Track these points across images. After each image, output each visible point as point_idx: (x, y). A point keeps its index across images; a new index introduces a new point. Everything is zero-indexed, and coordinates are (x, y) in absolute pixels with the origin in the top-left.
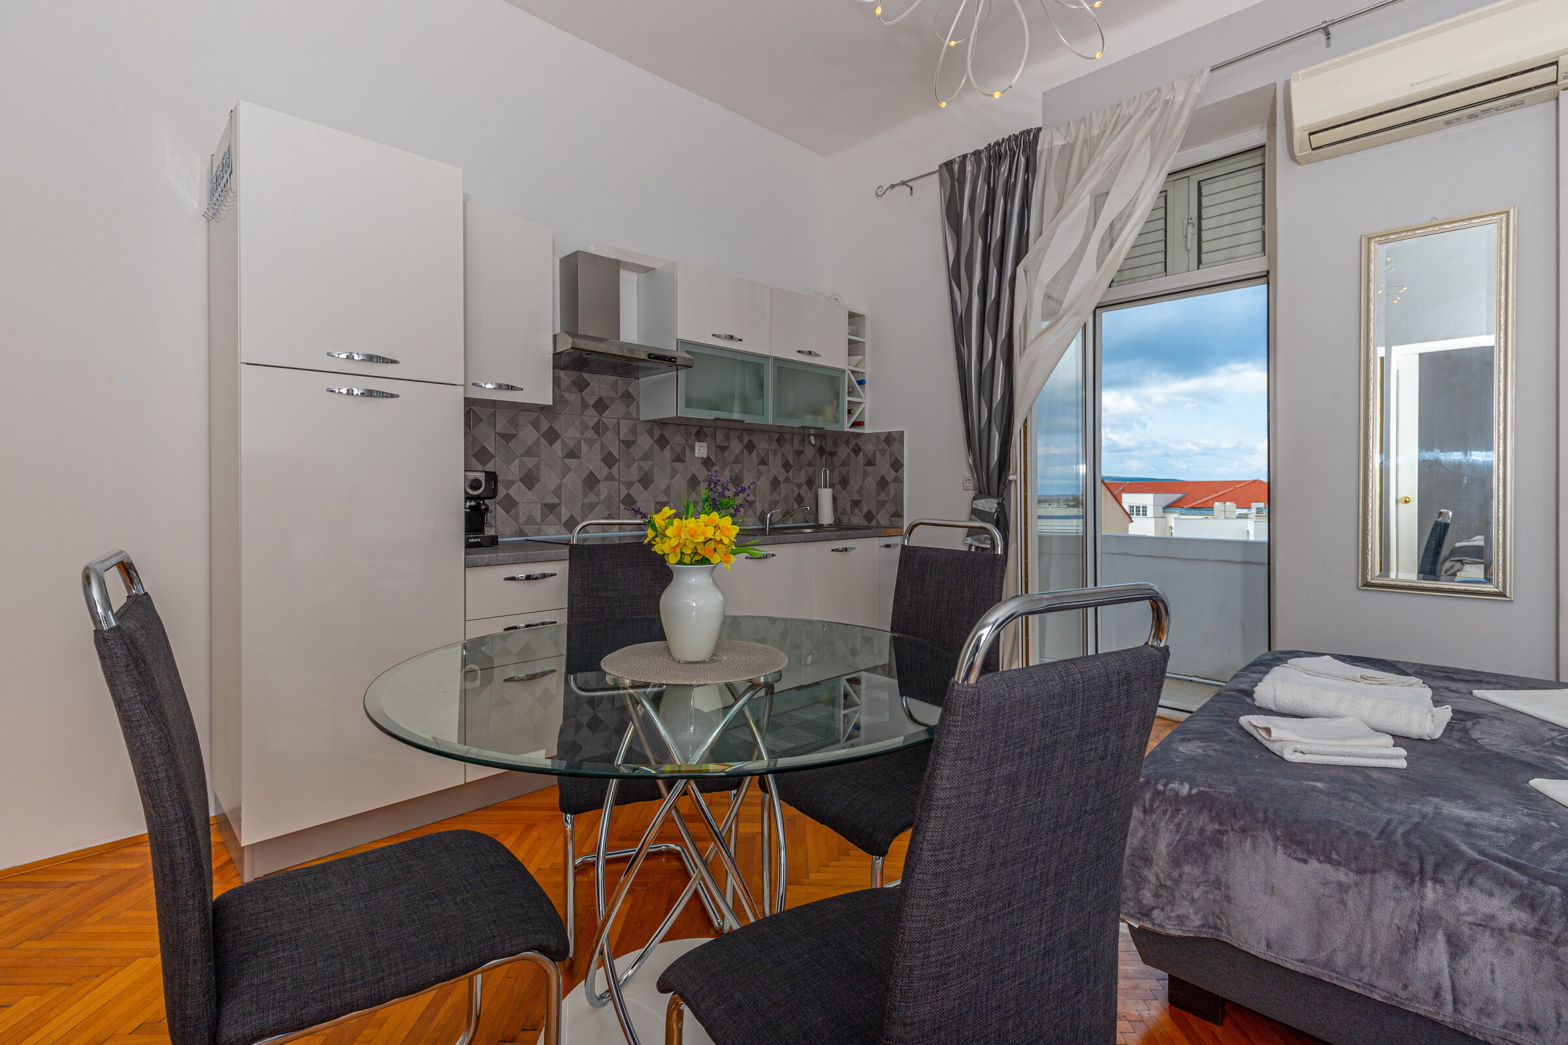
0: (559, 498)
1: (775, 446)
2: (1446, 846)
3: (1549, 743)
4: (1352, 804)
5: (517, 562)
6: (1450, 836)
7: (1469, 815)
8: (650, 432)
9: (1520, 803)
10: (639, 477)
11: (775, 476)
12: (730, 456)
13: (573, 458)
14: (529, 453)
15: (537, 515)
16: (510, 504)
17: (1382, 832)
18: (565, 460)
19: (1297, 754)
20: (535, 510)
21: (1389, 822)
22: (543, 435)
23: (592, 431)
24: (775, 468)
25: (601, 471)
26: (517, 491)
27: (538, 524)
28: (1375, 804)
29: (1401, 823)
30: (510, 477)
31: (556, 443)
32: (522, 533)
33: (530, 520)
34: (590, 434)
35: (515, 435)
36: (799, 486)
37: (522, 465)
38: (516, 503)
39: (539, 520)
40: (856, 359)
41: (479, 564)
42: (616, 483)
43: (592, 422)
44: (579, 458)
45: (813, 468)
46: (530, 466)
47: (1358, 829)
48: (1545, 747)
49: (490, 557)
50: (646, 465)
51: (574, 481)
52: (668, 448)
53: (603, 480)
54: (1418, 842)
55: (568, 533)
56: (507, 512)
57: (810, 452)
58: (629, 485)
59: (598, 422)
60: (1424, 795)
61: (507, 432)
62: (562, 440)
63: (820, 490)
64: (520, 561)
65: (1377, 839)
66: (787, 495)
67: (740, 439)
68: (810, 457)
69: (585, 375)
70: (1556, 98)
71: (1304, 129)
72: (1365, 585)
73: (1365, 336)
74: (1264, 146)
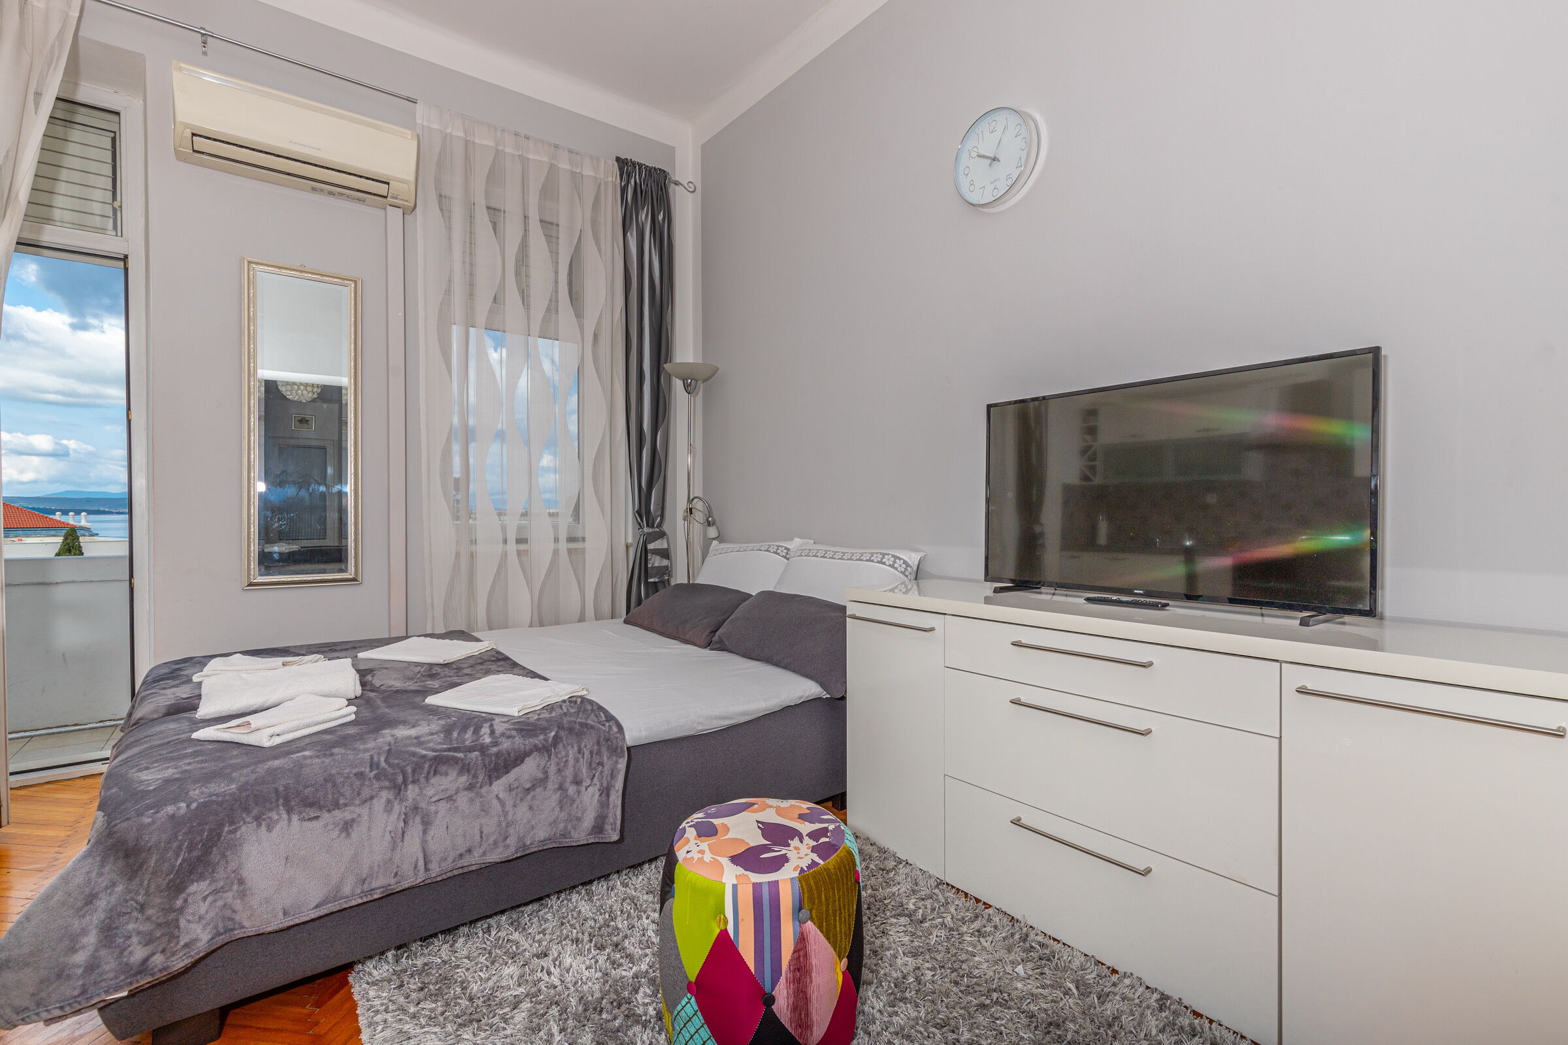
2: (414, 756)
3: (419, 676)
4: (339, 756)
6: (412, 749)
7: (413, 732)
9: (431, 714)
17: (371, 766)
19: (273, 738)
21: (372, 757)
28: (355, 749)
29: (379, 754)
47: (354, 771)
48: (419, 678)
54: (396, 761)
60: (378, 731)
65: (371, 772)
70: (385, 209)
71: (187, 126)
72: (249, 585)
73: (246, 353)
74: (118, 114)
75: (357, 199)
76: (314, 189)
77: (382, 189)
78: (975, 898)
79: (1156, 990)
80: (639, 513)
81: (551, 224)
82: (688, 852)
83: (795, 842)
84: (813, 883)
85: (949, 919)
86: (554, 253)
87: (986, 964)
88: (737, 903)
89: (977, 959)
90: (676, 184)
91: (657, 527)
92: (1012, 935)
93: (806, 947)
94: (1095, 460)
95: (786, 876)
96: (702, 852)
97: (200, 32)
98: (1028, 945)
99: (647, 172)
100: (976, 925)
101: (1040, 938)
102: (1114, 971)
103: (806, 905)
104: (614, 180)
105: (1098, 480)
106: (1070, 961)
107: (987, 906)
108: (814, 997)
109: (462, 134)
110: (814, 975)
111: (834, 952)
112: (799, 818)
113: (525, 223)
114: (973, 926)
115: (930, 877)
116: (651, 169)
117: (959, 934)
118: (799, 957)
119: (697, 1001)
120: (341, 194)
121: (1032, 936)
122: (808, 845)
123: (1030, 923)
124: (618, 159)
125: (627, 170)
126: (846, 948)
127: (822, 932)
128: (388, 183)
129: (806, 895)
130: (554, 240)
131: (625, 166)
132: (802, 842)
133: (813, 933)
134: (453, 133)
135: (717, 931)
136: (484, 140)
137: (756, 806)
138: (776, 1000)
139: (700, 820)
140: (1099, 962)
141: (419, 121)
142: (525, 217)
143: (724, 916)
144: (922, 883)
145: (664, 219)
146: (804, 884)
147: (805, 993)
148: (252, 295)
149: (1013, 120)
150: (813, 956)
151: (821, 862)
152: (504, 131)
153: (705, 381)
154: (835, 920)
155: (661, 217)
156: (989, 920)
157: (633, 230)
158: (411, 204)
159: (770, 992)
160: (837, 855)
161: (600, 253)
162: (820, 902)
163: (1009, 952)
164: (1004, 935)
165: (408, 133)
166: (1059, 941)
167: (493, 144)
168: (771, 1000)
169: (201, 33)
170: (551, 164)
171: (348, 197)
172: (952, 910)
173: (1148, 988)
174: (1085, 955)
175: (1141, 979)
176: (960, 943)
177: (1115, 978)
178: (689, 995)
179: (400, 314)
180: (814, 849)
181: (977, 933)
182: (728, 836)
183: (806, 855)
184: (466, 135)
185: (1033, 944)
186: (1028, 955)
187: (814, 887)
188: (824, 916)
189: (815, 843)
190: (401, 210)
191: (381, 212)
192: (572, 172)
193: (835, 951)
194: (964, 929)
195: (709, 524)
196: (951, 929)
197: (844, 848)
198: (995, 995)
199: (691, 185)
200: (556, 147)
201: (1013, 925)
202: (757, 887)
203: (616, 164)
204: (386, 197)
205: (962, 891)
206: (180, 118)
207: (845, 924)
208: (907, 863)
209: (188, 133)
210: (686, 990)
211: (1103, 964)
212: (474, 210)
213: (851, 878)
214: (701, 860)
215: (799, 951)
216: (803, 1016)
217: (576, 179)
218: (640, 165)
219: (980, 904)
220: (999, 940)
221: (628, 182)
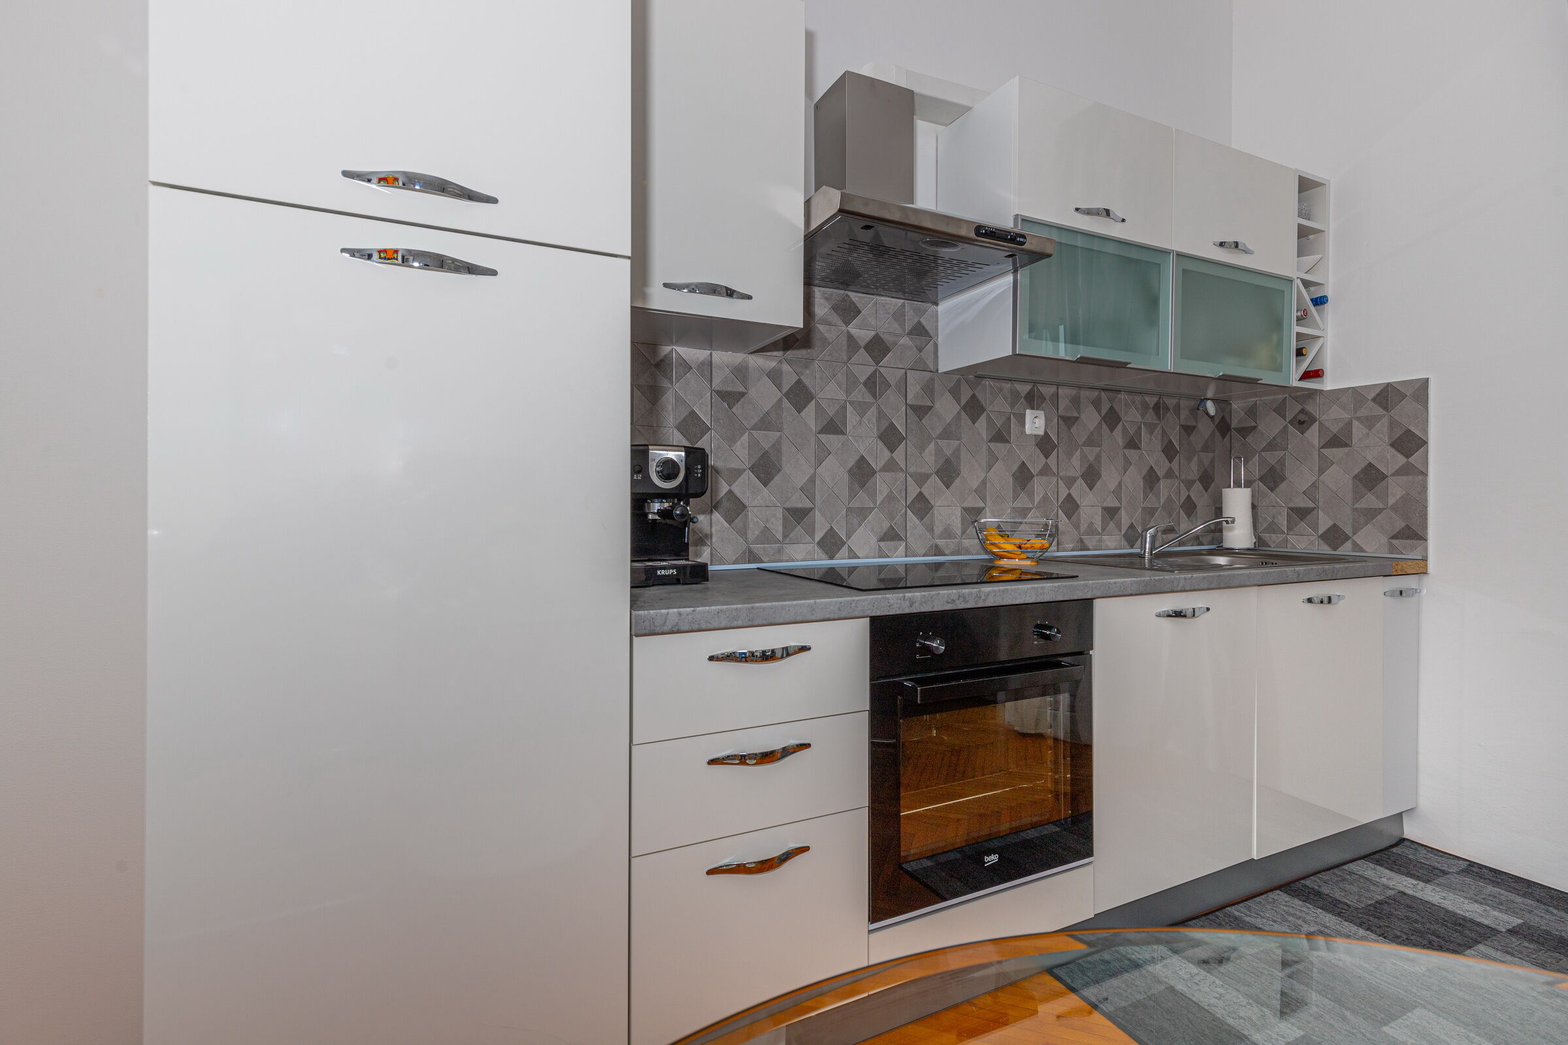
0: (812, 499)
1: (1150, 417)
5: (735, 624)
8: (955, 392)
10: (938, 467)
11: (1152, 467)
12: (1080, 433)
13: (834, 434)
14: (765, 423)
15: (777, 528)
16: (735, 509)
18: (819, 436)
20: (773, 520)
22: (787, 395)
23: (864, 389)
24: (1152, 454)
25: (878, 456)
26: (745, 487)
27: (778, 541)
30: (735, 464)
31: (806, 409)
32: (752, 557)
33: (766, 536)
34: (861, 394)
35: (743, 394)
36: (1189, 484)
37: (754, 444)
38: (744, 507)
39: (779, 536)
40: (1309, 260)
41: (657, 630)
42: (901, 476)
43: (864, 373)
44: (843, 433)
45: (1210, 455)
46: (766, 446)
49: (680, 614)
50: (948, 447)
51: (834, 472)
52: (983, 418)
53: (880, 471)
55: (824, 556)
56: (730, 522)
57: (1205, 429)
58: (921, 479)
59: (873, 375)
61: (729, 389)
62: (817, 402)
63: (1226, 491)
64: (740, 623)
66: (1169, 499)
67: (1097, 404)
68: (1206, 437)
69: (855, 297)
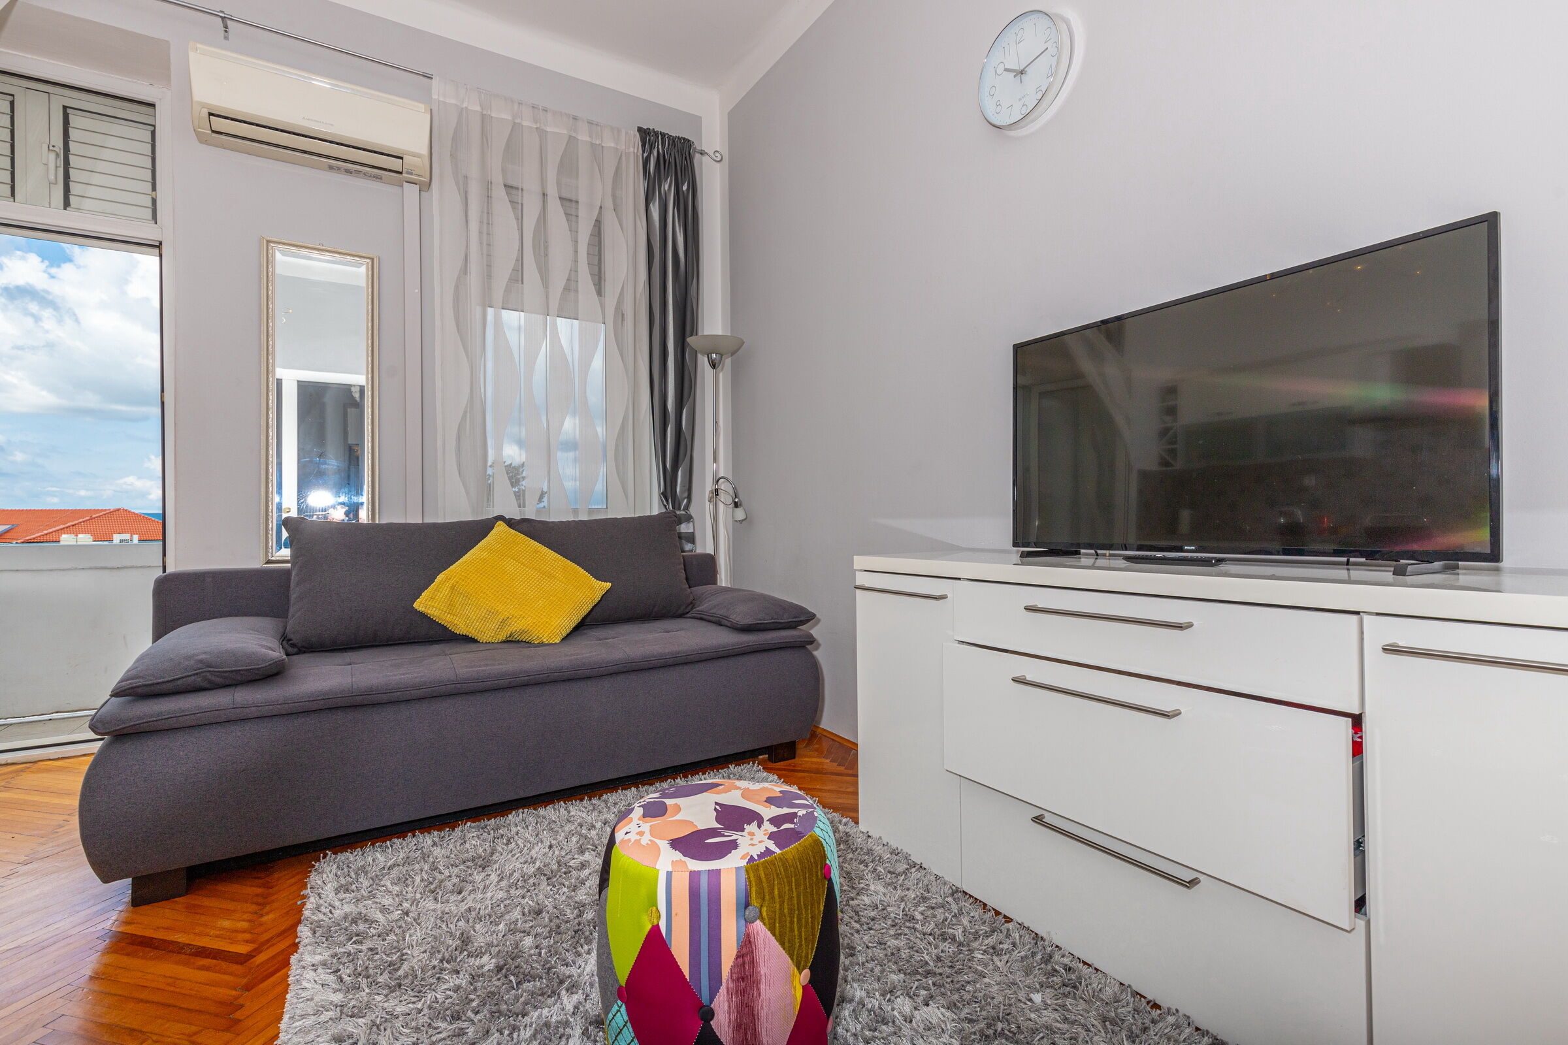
70: (402, 186)
71: (203, 105)
72: (267, 563)
73: (265, 331)
74: (153, 105)
75: (374, 177)
76: (331, 168)
77: (395, 164)
78: (993, 909)
79: (1208, 1032)
80: (664, 494)
81: (571, 201)
82: (627, 833)
83: (752, 827)
84: (763, 875)
85: (960, 931)
86: (574, 231)
87: (996, 987)
88: (671, 894)
89: (986, 980)
90: (701, 154)
91: (683, 510)
92: (1033, 954)
93: (752, 952)
94: (1175, 443)
95: (731, 866)
96: (641, 834)
97: (219, 15)
98: (1049, 967)
99: (671, 142)
100: (991, 941)
101: (1066, 960)
102: (1156, 1006)
103: (755, 902)
104: (636, 151)
105: (1179, 465)
106: (1100, 990)
107: (1008, 920)
108: (763, 1014)
109: (478, 108)
110: (762, 987)
111: (790, 961)
112: (766, 801)
113: (544, 201)
114: (986, 942)
115: (945, 884)
116: (674, 138)
117: (969, 950)
118: (744, 963)
119: (628, 1010)
120: (358, 172)
121: (1057, 957)
122: (766, 830)
123: (1057, 942)
124: (640, 129)
125: (649, 140)
126: (807, 957)
127: (774, 935)
128: (401, 158)
129: (754, 889)
130: (574, 218)
131: (647, 136)
132: (759, 827)
133: (762, 935)
134: (469, 108)
135: (648, 927)
136: (501, 114)
137: (721, 787)
138: (716, 1015)
139: (652, 800)
140: (1138, 993)
141: (435, 97)
142: (544, 194)
143: (657, 909)
144: (933, 889)
145: (688, 189)
146: (752, 875)
147: (752, 1009)
148: (270, 274)
149: (1043, 22)
150: (761, 963)
151: (778, 851)
152: (521, 104)
153: (733, 354)
154: (792, 922)
155: (685, 188)
156: (1008, 936)
157: (656, 199)
158: (427, 180)
159: (708, 1004)
160: (800, 844)
161: (622, 229)
162: (773, 898)
163: (1027, 975)
164: (1023, 954)
165: (422, 107)
166: (1090, 966)
167: (510, 118)
168: (711, 1014)
169: (221, 17)
170: (570, 136)
171: (364, 174)
172: (965, 921)
173: (1197, 1029)
174: (1121, 984)
175: (1189, 1017)
176: (969, 960)
177: (1155, 1013)
178: (619, 1002)
179: (416, 291)
180: (772, 836)
181: (991, 951)
182: (678, 817)
183: (760, 842)
184: (482, 109)
185: (1057, 967)
186: (1050, 980)
187: (764, 880)
188: (777, 916)
189: (775, 829)
190: (417, 186)
191: (397, 190)
192: (592, 143)
193: (792, 959)
194: (975, 945)
195: (736, 505)
196: (961, 944)
197: (811, 836)
198: (1000, 1026)
199: (717, 154)
200: (575, 118)
201: (1036, 944)
202: (694, 876)
203: (638, 134)
204: (401, 173)
205: (980, 901)
206: (197, 97)
207: (806, 927)
208: (921, 867)
209: (205, 112)
210: (617, 997)
211: (1142, 996)
212: (491, 189)
213: (817, 872)
214: (638, 842)
215: (743, 956)
216: (749, 1037)
217: (596, 150)
218: (663, 135)
219: (1000, 917)
220: (1016, 960)
221: (650, 153)
